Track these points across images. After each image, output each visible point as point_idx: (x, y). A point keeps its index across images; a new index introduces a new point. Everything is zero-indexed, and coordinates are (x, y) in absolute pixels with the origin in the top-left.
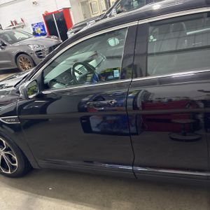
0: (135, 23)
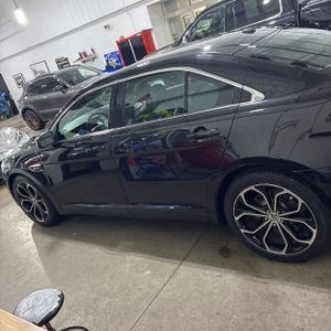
0: (116, 82)
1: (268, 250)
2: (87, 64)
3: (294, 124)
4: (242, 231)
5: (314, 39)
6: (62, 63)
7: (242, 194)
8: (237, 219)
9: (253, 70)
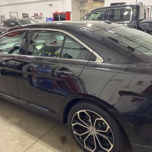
1: (85, 147)
2: (36, 20)
3: (120, 81)
4: (74, 132)
5: (142, 37)
6: (25, 15)
7: (78, 113)
8: (73, 125)
9: (107, 46)
